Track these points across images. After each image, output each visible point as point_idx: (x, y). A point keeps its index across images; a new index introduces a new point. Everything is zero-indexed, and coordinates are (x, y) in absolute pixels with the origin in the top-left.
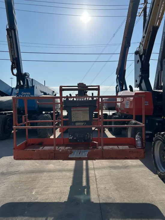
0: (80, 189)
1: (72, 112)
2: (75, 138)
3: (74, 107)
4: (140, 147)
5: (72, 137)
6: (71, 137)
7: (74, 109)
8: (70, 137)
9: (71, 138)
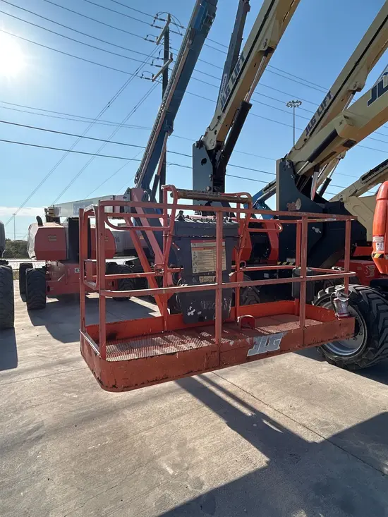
0: (255, 425)
1: (192, 252)
2: (200, 313)
3: (197, 239)
4: (346, 315)
5: (194, 310)
6: (192, 310)
7: (197, 244)
8: (190, 311)
9: (192, 313)
